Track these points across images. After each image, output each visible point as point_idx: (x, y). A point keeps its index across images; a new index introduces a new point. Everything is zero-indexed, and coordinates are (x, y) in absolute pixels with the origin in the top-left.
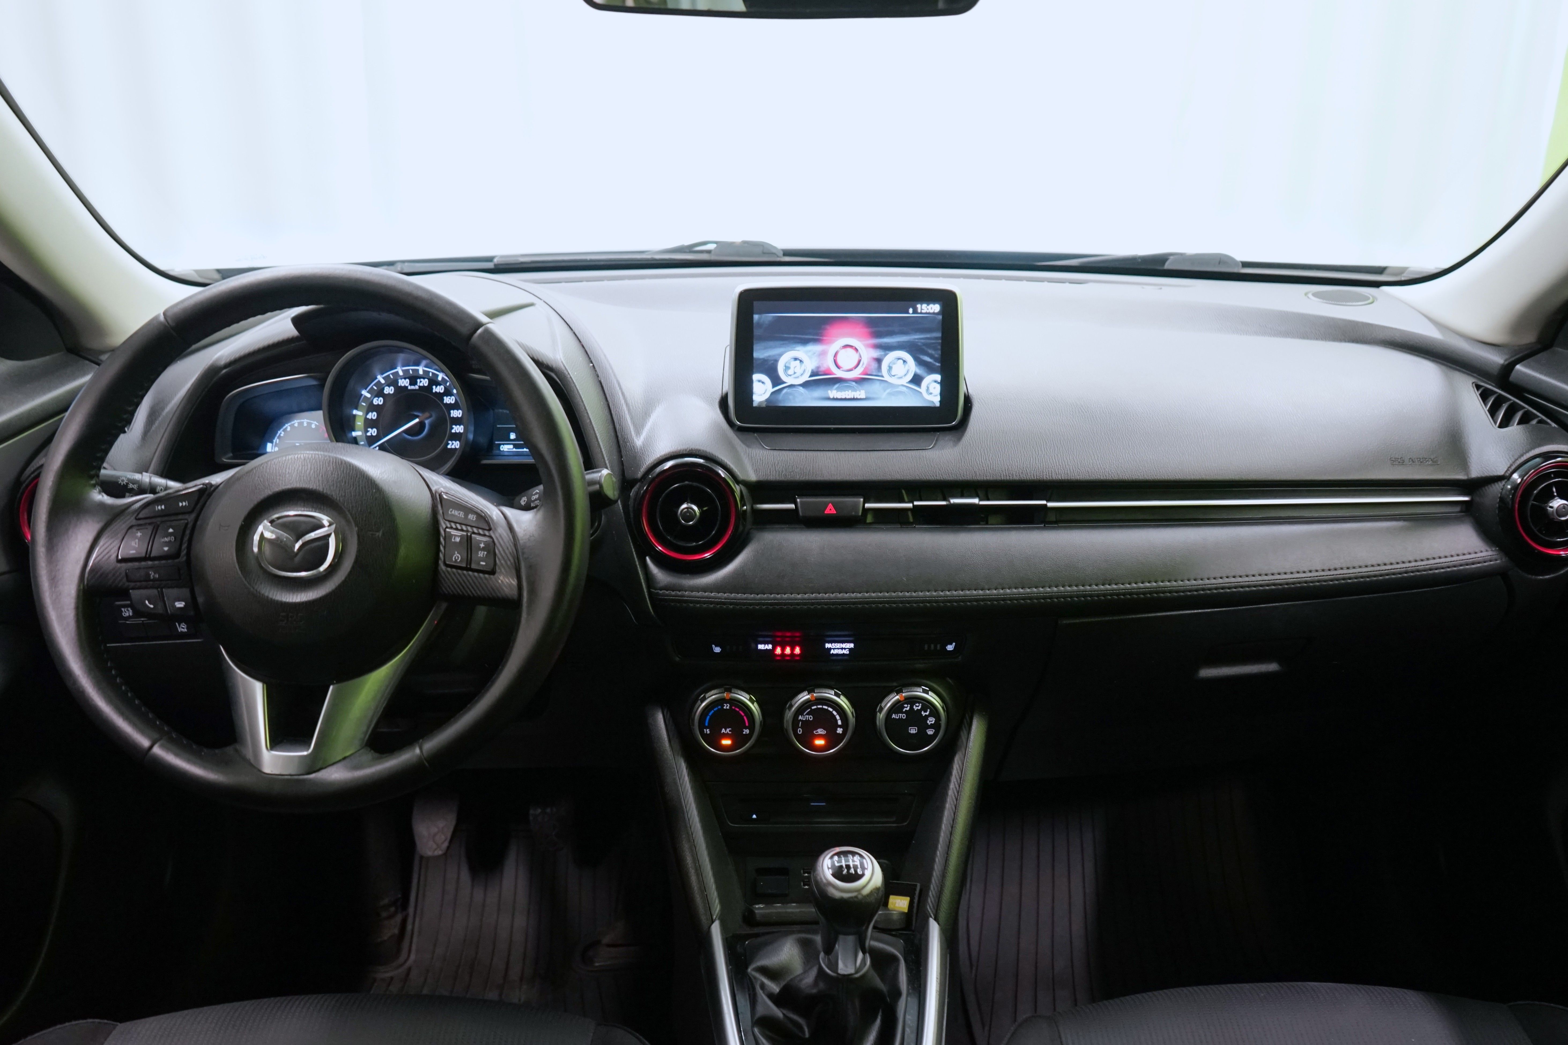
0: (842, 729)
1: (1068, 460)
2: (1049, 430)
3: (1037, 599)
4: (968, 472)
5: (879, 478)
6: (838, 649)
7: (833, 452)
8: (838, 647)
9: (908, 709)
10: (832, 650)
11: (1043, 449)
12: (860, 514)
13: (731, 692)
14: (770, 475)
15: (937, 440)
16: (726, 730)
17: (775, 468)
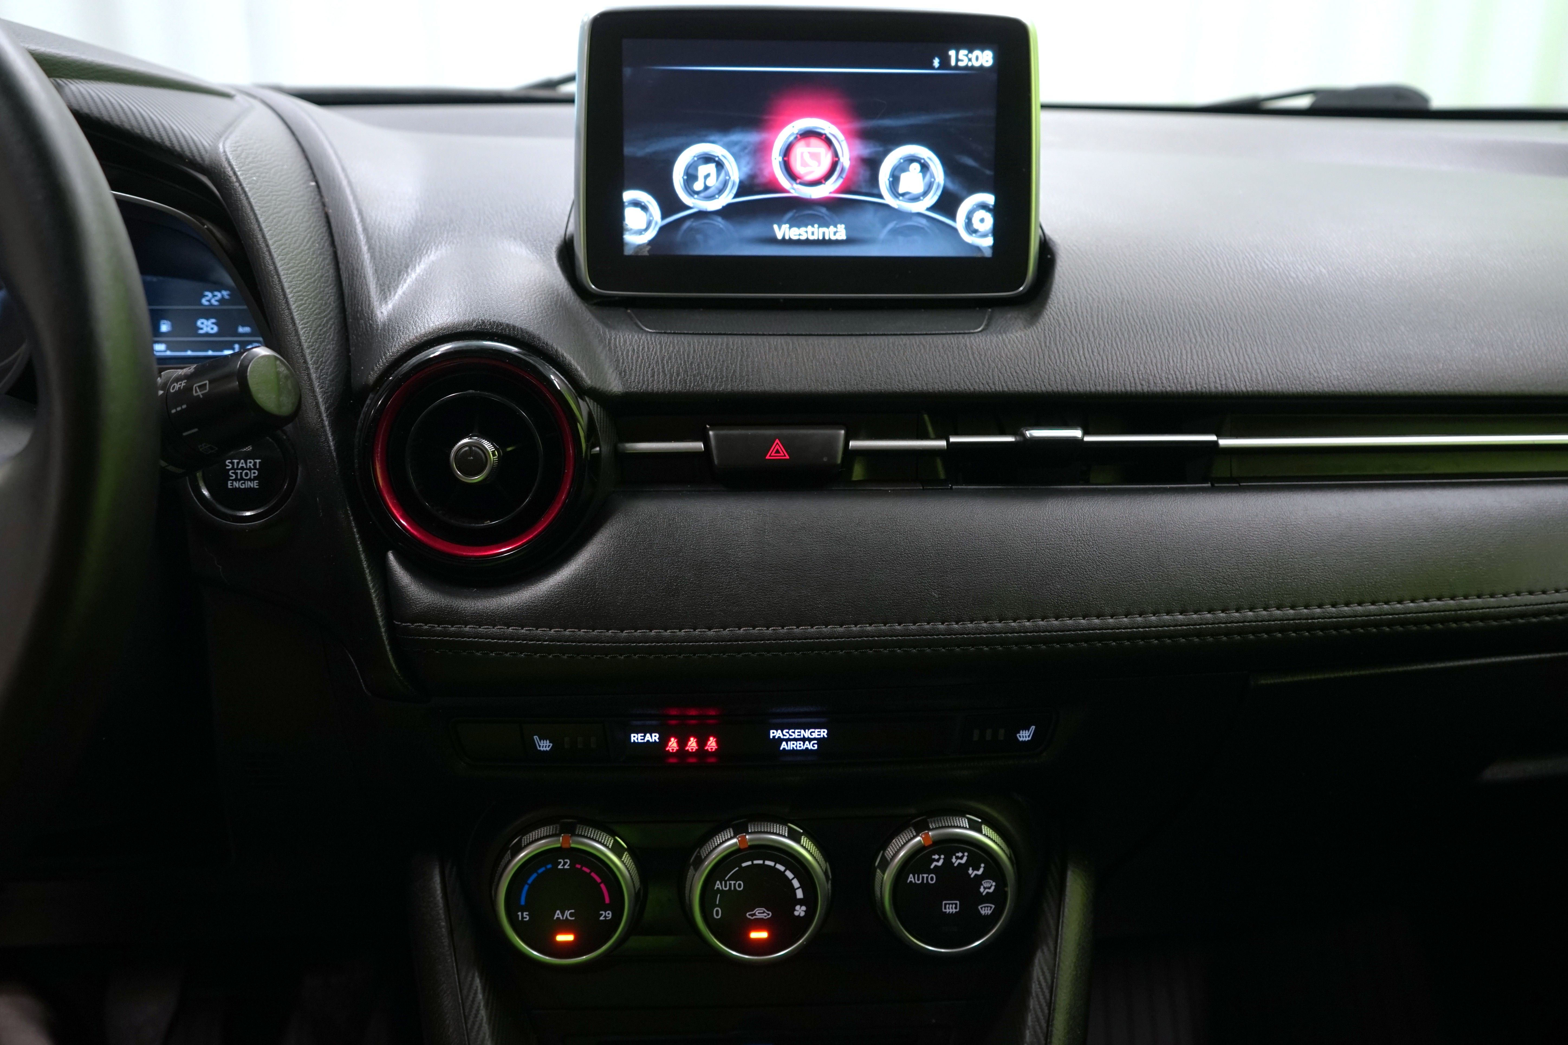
0: (804, 908)
1: (1257, 354)
2: (1211, 299)
3: (1212, 635)
4: (1057, 377)
5: (878, 388)
6: (796, 740)
7: (782, 337)
8: (795, 736)
9: (940, 863)
10: (784, 743)
11: (1204, 332)
12: (839, 461)
13: (573, 834)
14: (653, 381)
15: (988, 325)
16: (563, 914)
17: (663, 368)
